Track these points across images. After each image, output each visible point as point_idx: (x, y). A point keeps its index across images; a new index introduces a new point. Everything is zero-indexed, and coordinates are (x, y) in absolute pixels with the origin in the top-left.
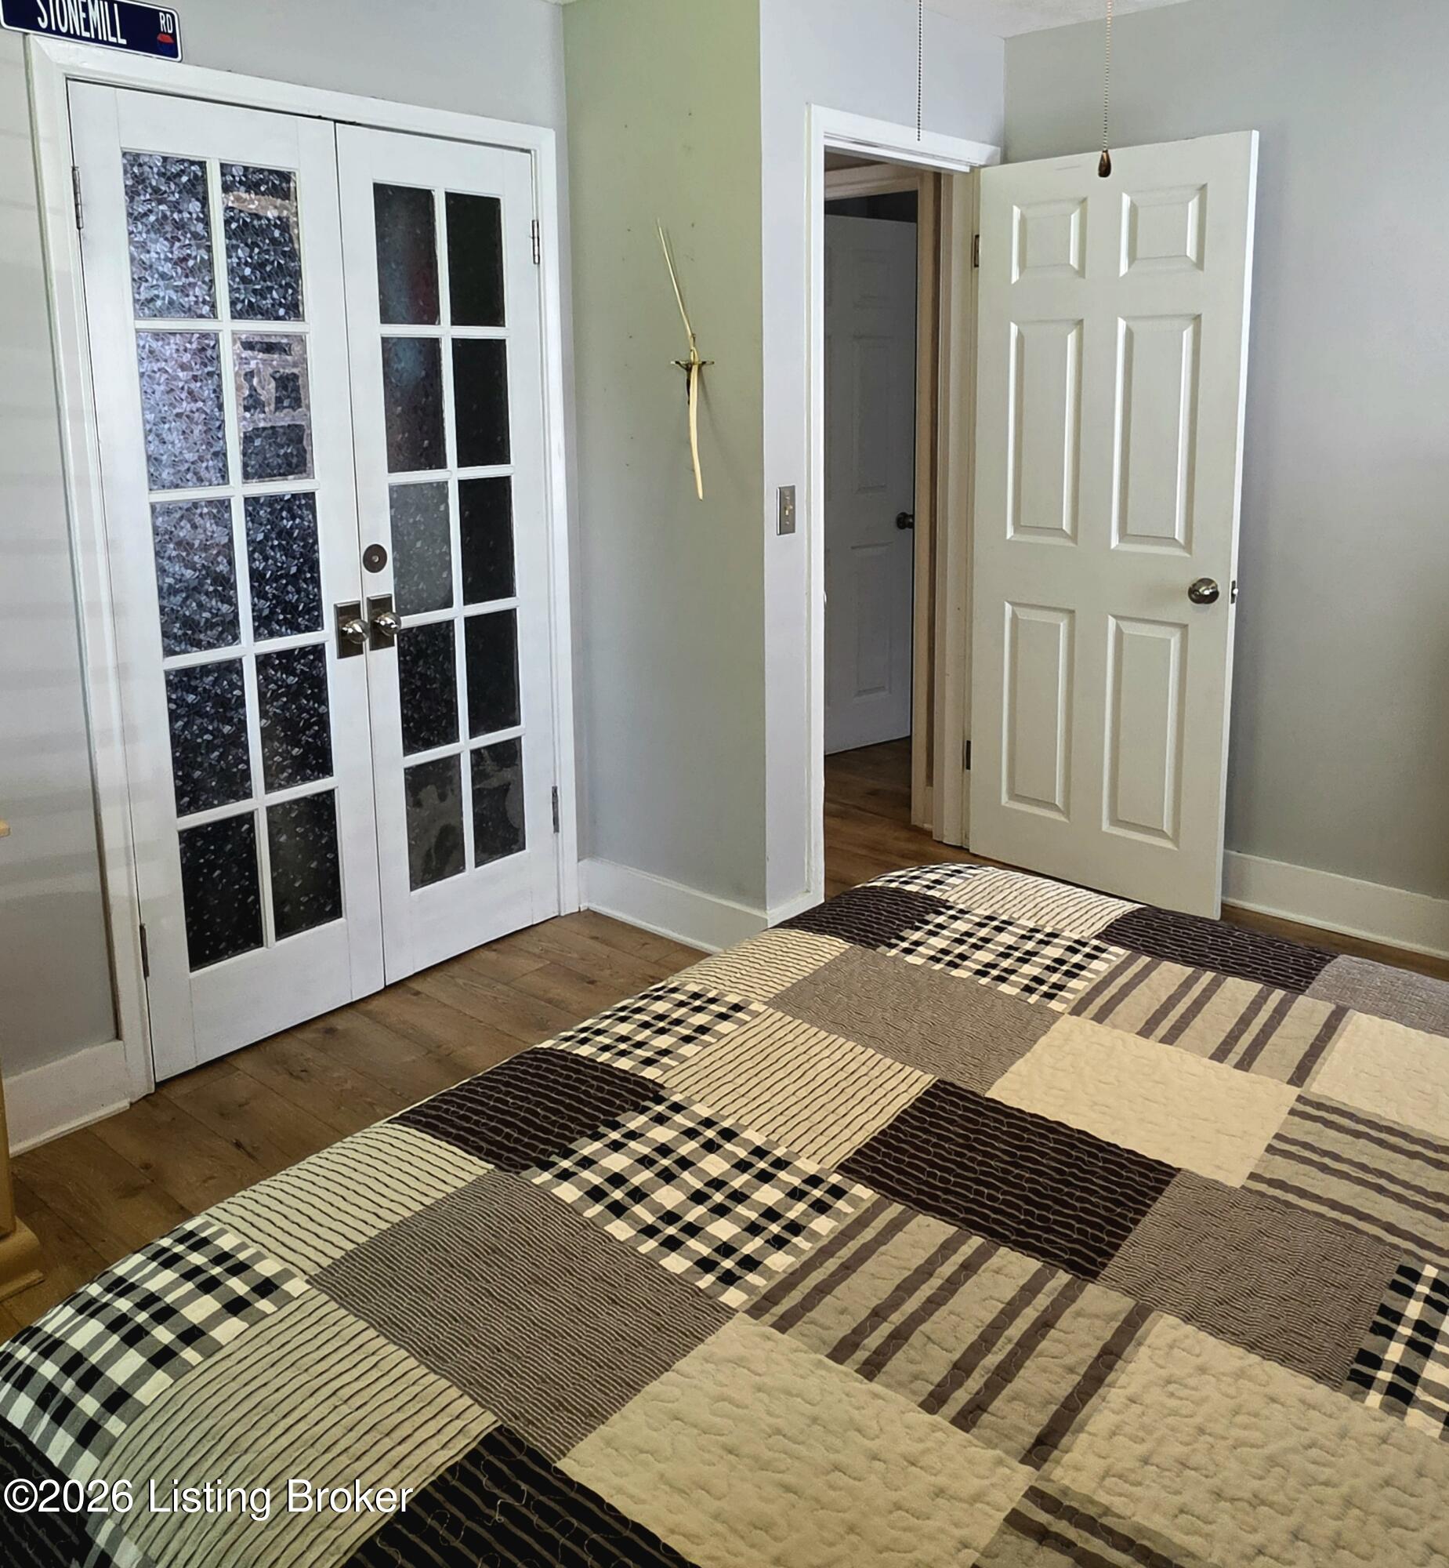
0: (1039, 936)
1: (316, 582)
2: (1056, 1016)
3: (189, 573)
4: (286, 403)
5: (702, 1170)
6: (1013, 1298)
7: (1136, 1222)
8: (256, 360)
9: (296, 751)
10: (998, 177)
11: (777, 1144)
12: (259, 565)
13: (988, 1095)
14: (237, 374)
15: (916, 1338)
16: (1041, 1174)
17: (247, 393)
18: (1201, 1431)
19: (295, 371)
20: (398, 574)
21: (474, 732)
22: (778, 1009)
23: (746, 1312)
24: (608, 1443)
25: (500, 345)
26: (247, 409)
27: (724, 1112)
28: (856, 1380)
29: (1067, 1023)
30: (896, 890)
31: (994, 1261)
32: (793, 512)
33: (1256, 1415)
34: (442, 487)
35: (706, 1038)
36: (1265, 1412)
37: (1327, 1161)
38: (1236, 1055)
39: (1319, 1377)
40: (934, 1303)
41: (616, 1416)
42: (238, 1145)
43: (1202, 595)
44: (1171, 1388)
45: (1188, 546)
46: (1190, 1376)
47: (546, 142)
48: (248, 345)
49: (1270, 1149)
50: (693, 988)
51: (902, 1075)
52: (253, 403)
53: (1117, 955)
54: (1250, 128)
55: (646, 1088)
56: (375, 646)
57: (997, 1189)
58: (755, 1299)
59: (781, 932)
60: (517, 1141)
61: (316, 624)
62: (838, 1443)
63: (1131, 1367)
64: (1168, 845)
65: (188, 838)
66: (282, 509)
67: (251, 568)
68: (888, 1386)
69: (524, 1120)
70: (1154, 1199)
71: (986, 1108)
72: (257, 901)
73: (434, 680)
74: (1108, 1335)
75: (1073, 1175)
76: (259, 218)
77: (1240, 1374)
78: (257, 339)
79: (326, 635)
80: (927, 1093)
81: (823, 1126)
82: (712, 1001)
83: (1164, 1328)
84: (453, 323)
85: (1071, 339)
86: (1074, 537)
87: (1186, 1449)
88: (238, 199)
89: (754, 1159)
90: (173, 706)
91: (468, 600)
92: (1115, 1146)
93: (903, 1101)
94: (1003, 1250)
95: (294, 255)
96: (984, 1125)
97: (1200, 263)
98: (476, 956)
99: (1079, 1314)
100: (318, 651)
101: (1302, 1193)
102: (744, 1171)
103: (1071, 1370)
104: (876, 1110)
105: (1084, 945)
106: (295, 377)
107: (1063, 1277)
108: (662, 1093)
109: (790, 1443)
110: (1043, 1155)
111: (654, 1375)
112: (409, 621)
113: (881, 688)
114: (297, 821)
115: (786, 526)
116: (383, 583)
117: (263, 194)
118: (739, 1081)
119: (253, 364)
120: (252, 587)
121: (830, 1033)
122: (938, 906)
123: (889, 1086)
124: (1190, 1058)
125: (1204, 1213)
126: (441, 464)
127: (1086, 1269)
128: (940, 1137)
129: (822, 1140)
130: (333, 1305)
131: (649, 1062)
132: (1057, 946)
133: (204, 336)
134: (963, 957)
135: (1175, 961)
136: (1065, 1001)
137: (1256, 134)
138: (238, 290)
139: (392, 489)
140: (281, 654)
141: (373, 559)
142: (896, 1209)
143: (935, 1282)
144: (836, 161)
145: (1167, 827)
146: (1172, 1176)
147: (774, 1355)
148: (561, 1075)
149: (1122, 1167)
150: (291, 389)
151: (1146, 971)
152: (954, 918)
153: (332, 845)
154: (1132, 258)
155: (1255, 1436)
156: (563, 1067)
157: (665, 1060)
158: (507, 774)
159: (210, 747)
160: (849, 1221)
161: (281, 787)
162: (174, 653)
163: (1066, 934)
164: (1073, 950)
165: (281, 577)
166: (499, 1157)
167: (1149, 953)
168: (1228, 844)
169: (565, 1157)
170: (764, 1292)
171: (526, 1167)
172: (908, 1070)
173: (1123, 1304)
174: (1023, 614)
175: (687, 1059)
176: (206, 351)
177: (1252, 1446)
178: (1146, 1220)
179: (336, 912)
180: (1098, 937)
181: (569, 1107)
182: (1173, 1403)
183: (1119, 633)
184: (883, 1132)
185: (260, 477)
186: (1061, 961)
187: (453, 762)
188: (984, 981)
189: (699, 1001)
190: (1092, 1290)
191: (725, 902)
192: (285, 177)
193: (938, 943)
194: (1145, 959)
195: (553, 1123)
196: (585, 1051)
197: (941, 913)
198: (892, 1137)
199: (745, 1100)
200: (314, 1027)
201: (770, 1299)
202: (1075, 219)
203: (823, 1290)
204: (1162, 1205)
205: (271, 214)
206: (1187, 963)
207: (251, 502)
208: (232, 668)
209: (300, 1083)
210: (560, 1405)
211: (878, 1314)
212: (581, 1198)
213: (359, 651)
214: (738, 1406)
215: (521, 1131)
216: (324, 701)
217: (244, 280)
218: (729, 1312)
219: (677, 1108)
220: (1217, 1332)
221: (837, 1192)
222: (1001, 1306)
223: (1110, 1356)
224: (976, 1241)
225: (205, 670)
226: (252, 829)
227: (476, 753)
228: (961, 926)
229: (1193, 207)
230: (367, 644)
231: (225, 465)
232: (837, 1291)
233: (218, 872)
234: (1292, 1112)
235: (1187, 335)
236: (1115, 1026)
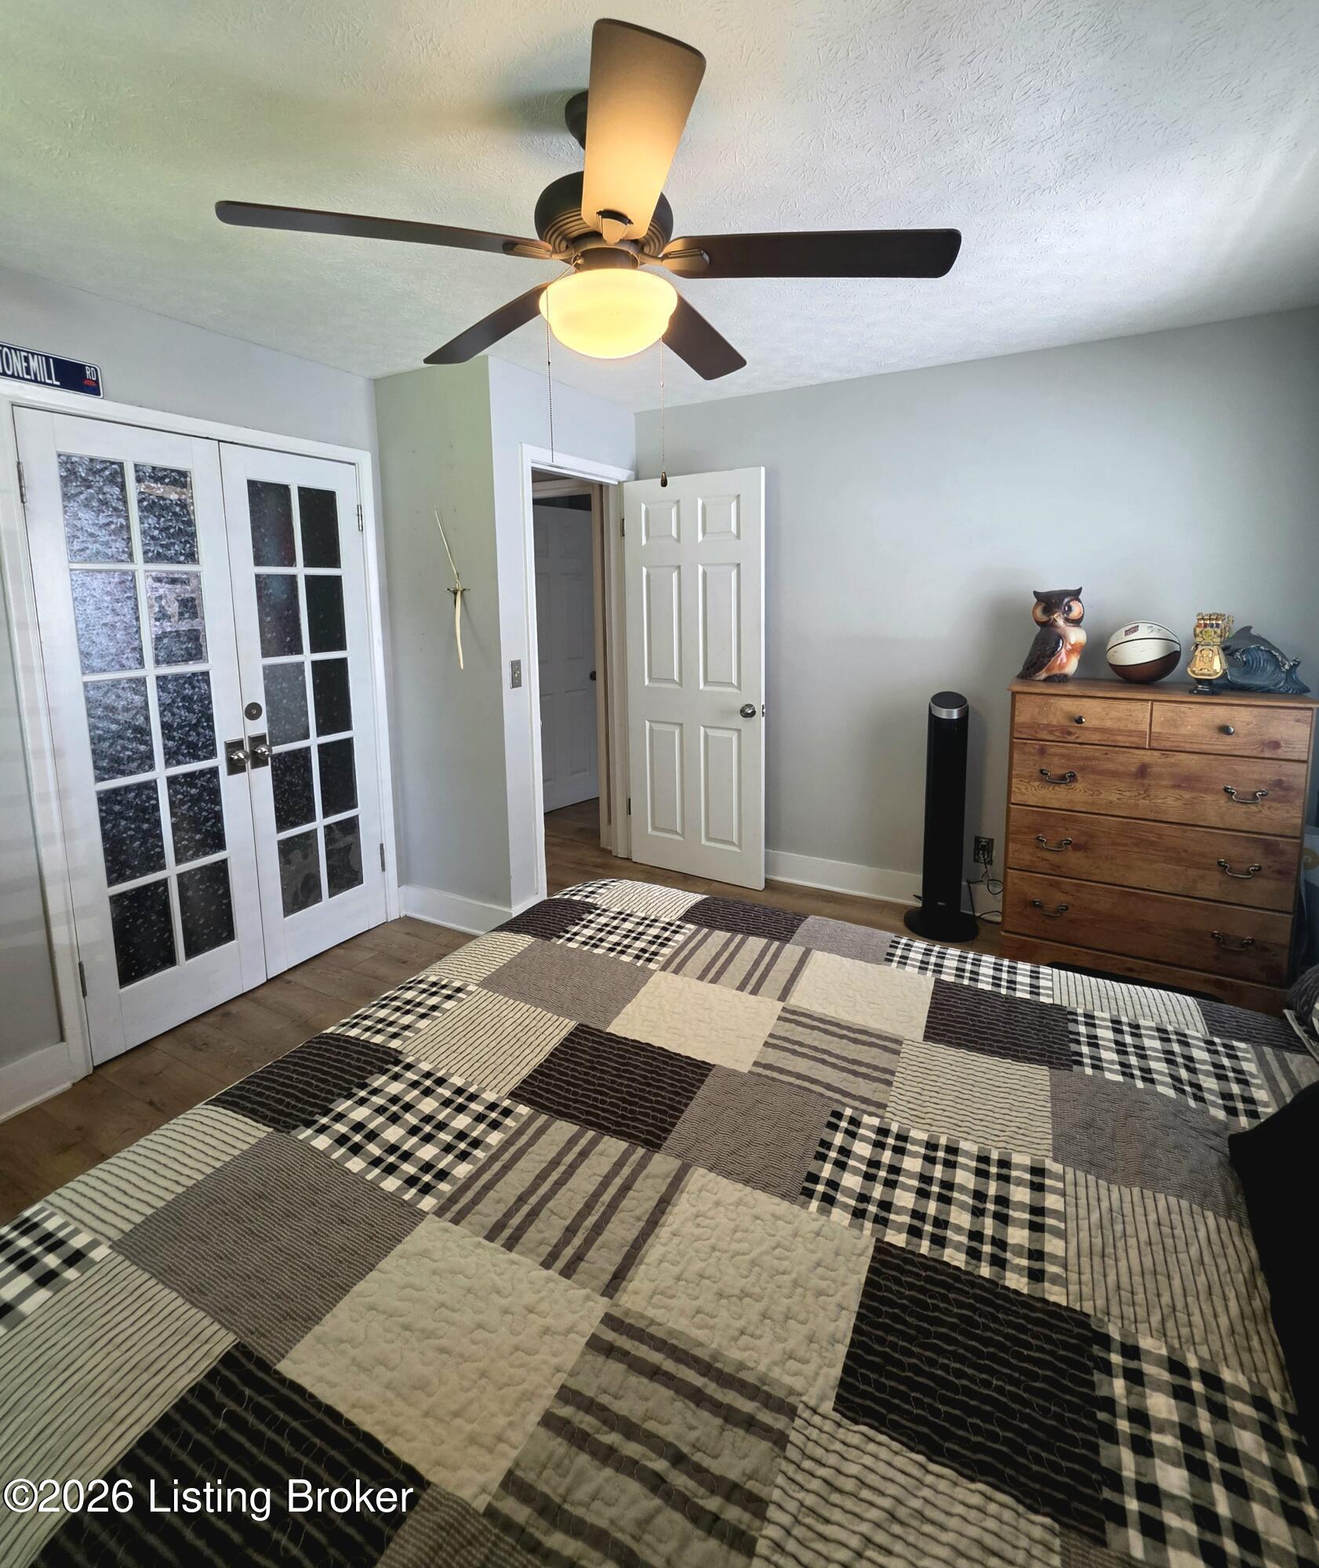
0: (647, 922)
1: (212, 728)
2: (652, 972)
3: (114, 727)
4: (187, 615)
5: (419, 1110)
6: (609, 1172)
7: (686, 1105)
8: (163, 589)
9: (198, 837)
10: (632, 488)
11: (471, 1084)
12: (168, 718)
13: (608, 1030)
14: (149, 598)
15: (544, 1214)
16: (633, 1080)
17: (157, 609)
18: (714, 1249)
19: (193, 595)
20: (270, 720)
21: (326, 814)
22: (484, 988)
23: (435, 1213)
24: (319, 1340)
25: (338, 579)
26: (157, 620)
27: (440, 1066)
28: (502, 1253)
29: (659, 976)
30: (568, 900)
31: (600, 1147)
32: (520, 675)
33: (746, 1231)
34: (300, 666)
35: (436, 1014)
36: (752, 1228)
37: (796, 1047)
38: (750, 987)
39: (784, 1196)
40: (559, 1184)
41: (328, 1316)
42: (151, 1103)
43: (747, 713)
44: (698, 1220)
45: (739, 687)
46: (710, 1210)
47: (365, 460)
48: (158, 580)
49: (766, 1044)
50: (433, 979)
51: (557, 1023)
52: (162, 616)
53: (690, 930)
54: (759, 466)
55: (390, 1055)
56: (255, 766)
57: (606, 1095)
58: (442, 1201)
59: (494, 934)
60: (294, 1107)
61: (212, 754)
62: (481, 1305)
63: (676, 1210)
64: (736, 849)
65: (116, 900)
66: (185, 683)
67: (162, 722)
68: (522, 1253)
69: (302, 1091)
70: (699, 1088)
71: (606, 1039)
72: (171, 936)
73: (298, 785)
74: (664, 1189)
75: (653, 1079)
76: (164, 499)
77: (739, 1203)
78: (164, 575)
79: (220, 761)
80: (571, 1034)
81: (503, 1066)
82: (444, 987)
83: (699, 1177)
84: (305, 566)
85: (675, 575)
86: (680, 684)
87: (703, 1264)
88: (148, 487)
89: (455, 1097)
90: (104, 814)
91: (320, 733)
92: (679, 1055)
93: (555, 1042)
94: (606, 1138)
95: (190, 523)
96: (604, 1051)
97: (738, 536)
98: (332, 953)
99: (647, 1177)
100: (214, 772)
101: (782, 1071)
102: (447, 1107)
103: (639, 1219)
104: (538, 1050)
105: (671, 925)
106: (193, 599)
107: (641, 1151)
108: (401, 1057)
109: (449, 1312)
110: (636, 1067)
111: (361, 1276)
112: (277, 749)
113: (585, 770)
114: (201, 881)
115: (516, 682)
116: (260, 726)
117: (167, 484)
118: (453, 1042)
119: (161, 592)
120: (163, 734)
121: (515, 1000)
122: (590, 908)
123: (547, 1033)
124: (726, 991)
125: (727, 1093)
126: (300, 651)
127: (653, 1144)
128: (576, 1063)
129: (502, 1076)
130: (127, 1263)
131: (395, 1036)
132: (656, 927)
133: (125, 573)
134: (601, 940)
135: (721, 929)
136: (658, 962)
137: (763, 469)
138: (149, 544)
139: (265, 668)
140: (185, 775)
141: (252, 711)
142: (543, 1118)
143: (562, 1168)
144: (539, 476)
145: (735, 840)
146: (710, 1070)
147: (450, 1244)
148: (334, 1052)
149: (682, 1068)
150: (190, 607)
151: (706, 937)
152: (599, 915)
153: (227, 894)
154: (704, 532)
155: (745, 1246)
156: (338, 1047)
157: (407, 1033)
158: (349, 839)
159: (132, 838)
160: (512, 1132)
161: (188, 860)
162: (104, 779)
163: (662, 919)
164: (665, 929)
165: (185, 726)
166: (277, 1121)
167: (707, 926)
168: (768, 845)
169: (325, 1115)
170: (448, 1195)
171: (295, 1127)
172: (561, 1019)
173: (674, 1164)
174: (656, 727)
175: (420, 1030)
176: (128, 583)
177: (743, 1254)
178: (693, 1103)
179: (231, 936)
180: (680, 919)
181: (335, 1077)
182: (698, 1231)
183: (706, 736)
184: (541, 1065)
185: (168, 663)
186: (657, 937)
187: (311, 835)
188: (612, 954)
189: (435, 988)
190: (657, 1157)
191: (487, 905)
192: (183, 474)
193: (588, 932)
194: (706, 930)
195: (322, 1090)
196: (354, 1032)
197: (591, 913)
198: (547, 1068)
199: (455, 1055)
200: (216, 1013)
201: (453, 1199)
202: (674, 510)
203: (488, 1187)
204: (702, 1092)
205: (174, 497)
206: (728, 930)
207: (162, 680)
208: (151, 786)
209: (201, 1053)
210: (287, 1316)
211: (522, 1199)
212: (330, 1146)
213: (243, 769)
214: (417, 1290)
215: (298, 1100)
216: (219, 803)
217: (153, 538)
218: (423, 1215)
219: (409, 1067)
220: (728, 1175)
221: (507, 1112)
222: (600, 1179)
223: (664, 1203)
224: (591, 1134)
225: (127, 789)
226: (166, 890)
227: (328, 828)
228: (603, 920)
229: (734, 506)
230: (248, 765)
231: (142, 656)
232: (497, 1187)
233: (140, 921)
234: (779, 1018)
235: (734, 574)
236: (685, 975)
